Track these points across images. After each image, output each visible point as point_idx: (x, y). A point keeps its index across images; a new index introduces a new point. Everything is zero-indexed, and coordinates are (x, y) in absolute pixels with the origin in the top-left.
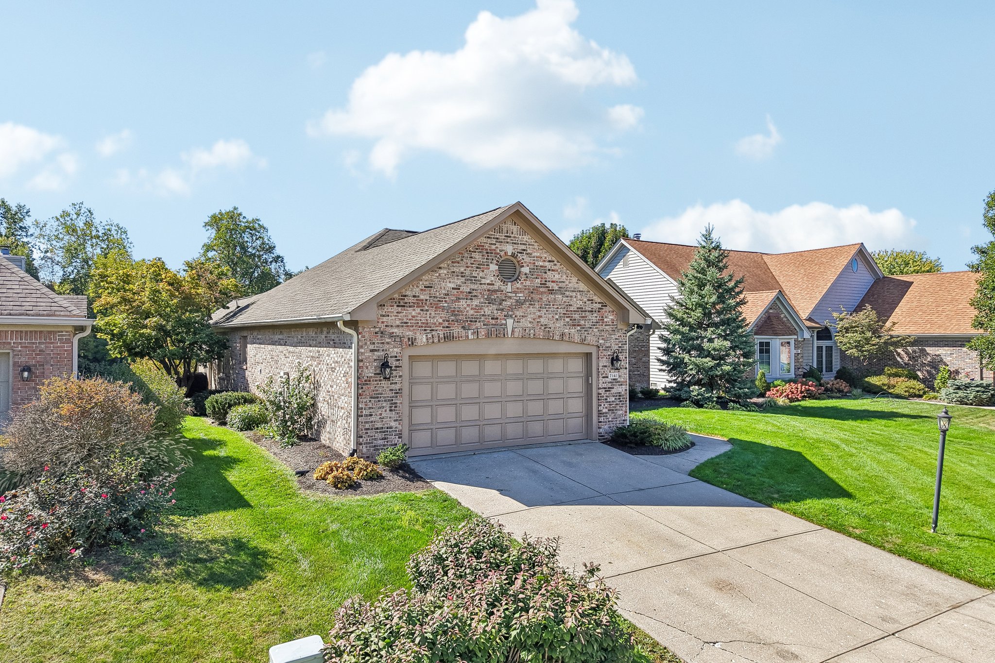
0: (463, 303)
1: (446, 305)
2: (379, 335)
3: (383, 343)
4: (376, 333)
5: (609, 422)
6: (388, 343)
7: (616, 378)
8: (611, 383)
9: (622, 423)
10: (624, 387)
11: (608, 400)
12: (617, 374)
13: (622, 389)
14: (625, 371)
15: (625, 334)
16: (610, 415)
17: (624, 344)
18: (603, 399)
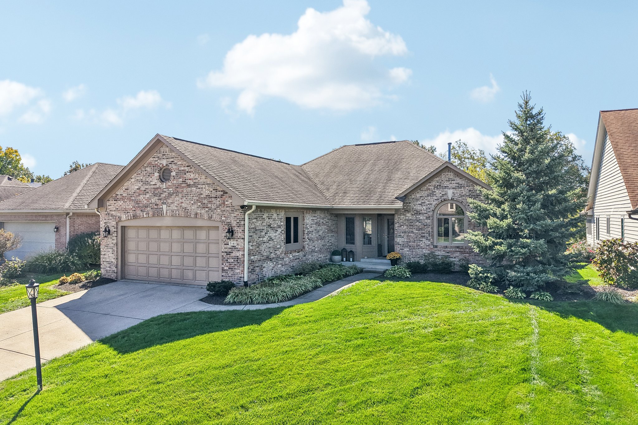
0: (141, 196)
1: (134, 198)
2: (107, 215)
3: (109, 219)
4: (106, 214)
5: (229, 276)
6: (111, 219)
7: (234, 245)
8: (231, 248)
9: (239, 279)
10: (241, 253)
11: (229, 261)
12: (236, 242)
13: (239, 254)
14: (242, 240)
15: (242, 213)
16: (230, 272)
17: (241, 221)
18: (225, 260)
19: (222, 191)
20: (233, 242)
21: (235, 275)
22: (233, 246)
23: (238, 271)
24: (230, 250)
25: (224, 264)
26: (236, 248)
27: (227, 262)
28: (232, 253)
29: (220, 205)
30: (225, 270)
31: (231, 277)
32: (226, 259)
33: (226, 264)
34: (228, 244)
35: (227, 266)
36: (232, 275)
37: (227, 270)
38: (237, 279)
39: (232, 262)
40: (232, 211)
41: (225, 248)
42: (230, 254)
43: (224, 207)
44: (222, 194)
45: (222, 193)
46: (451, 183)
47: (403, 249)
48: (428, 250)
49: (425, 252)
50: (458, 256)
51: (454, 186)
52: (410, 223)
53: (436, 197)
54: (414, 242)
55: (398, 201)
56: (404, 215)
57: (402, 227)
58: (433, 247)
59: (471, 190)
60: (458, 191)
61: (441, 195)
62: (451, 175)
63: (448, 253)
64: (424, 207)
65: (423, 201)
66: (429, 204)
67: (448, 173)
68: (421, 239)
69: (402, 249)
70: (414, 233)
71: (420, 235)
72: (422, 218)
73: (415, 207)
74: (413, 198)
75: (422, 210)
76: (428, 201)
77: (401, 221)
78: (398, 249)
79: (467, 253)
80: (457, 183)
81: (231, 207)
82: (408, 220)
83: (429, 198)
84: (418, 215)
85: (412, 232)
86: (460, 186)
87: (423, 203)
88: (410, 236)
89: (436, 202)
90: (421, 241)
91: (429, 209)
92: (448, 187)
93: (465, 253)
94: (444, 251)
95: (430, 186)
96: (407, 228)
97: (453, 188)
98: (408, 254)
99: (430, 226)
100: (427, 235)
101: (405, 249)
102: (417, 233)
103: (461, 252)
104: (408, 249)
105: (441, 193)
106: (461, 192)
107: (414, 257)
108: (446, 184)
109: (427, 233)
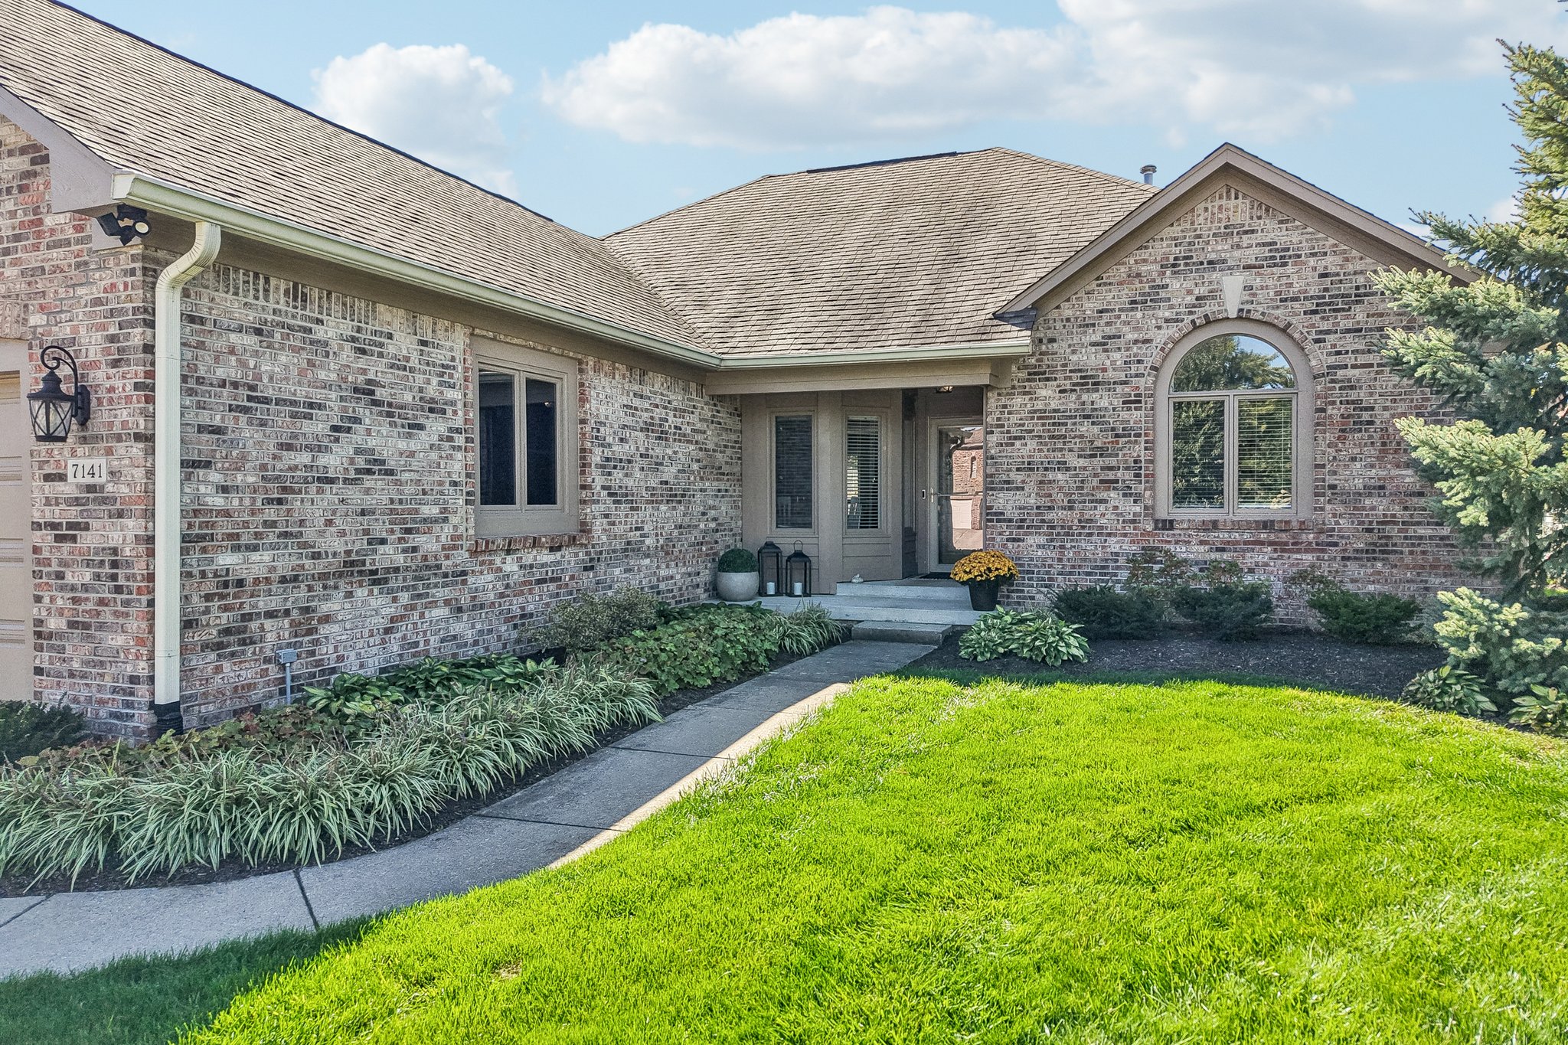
5: (72, 675)
7: (96, 480)
8: (77, 501)
9: (124, 691)
10: (133, 526)
11: (70, 579)
12: (103, 461)
13: (122, 534)
14: (137, 449)
15: (133, 272)
16: (76, 648)
17: (132, 324)
18: (49, 574)
19: (23, 151)
20: (88, 463)
21: (102, 664)
22: (91, 488)
23: (119, 640)
24: (72, 514)
25: (47, 600)
26: (104, 501)
27: (62, 588)
28: (87, 527)
29: (17, 238)
30: (50, 636)
31: (84, 676)
32: (55, 568)
33: (52, 599)
34: (62, 478)
35: (61, 613)
36: (87, 663)
37: (60, 635)
38: (114, 691)
39: (86, 588)
40: (78, 265)
41: (48, 502)
42: (74, 539)
43: (36, 247)
44: (27, 167)
45: (22, 163)
46: (1238, 247)
47: (1019, 540)
48: (1133, 542)
49: (1116, 548)
50: (1266, 565)
51: (1250, 256)
52: (1054, 426)
53: (1171, 307)
54: (1071, 508)
55: (1008, 328)
56: (1025, 393)
57: (1018, 443)
58: (1156, 528)
59: (1333, 269)
60: (1270, 280)
61: (1191, 299)
62: (1238, 209)
63: (1218, 550)
64: (1117, 356)
65: (1109, 331)
66: (1136, 342)
67: (1224, 202)
68: (1104, 495)
69: (1014, 540)
70: (1068, 469)
71: (1096, 475)
72: (1104, 403)
73: (1074, 358)
74: (1068, 320)
75: (1104, 370)
76: (1136, 329)
77: (1014, 419)
78: (998, 539)
79: (1307, 551)
80: (1264, 245)
81: (78, 242)
82: (1042, 415)
83: (1139, 314)
84: (1088, 391)
85: (1063, 466)
86: (1279, 257)
87: (1110, 337)
88: (1050, 482)
89: (1173, 331)
90: (1102, 501)
91: (1139, 362)
92: (1224, 261)
93: (1299, 551)
94: (1202, 543)
95: (1145, 261)
96: (1040, 451)
97: (1247, 267)
98: (1044, 559)
99: (1143, 439)
100: (1129, 475)
101: (1031, 540)
102: (1085, 469)
103: (1280, 547)
104: (1042, 540)
105: (1189, 292)
106: (1284, 281)
107: (1071, 573)
108: (1217, 249)
109: (1127, 468)
